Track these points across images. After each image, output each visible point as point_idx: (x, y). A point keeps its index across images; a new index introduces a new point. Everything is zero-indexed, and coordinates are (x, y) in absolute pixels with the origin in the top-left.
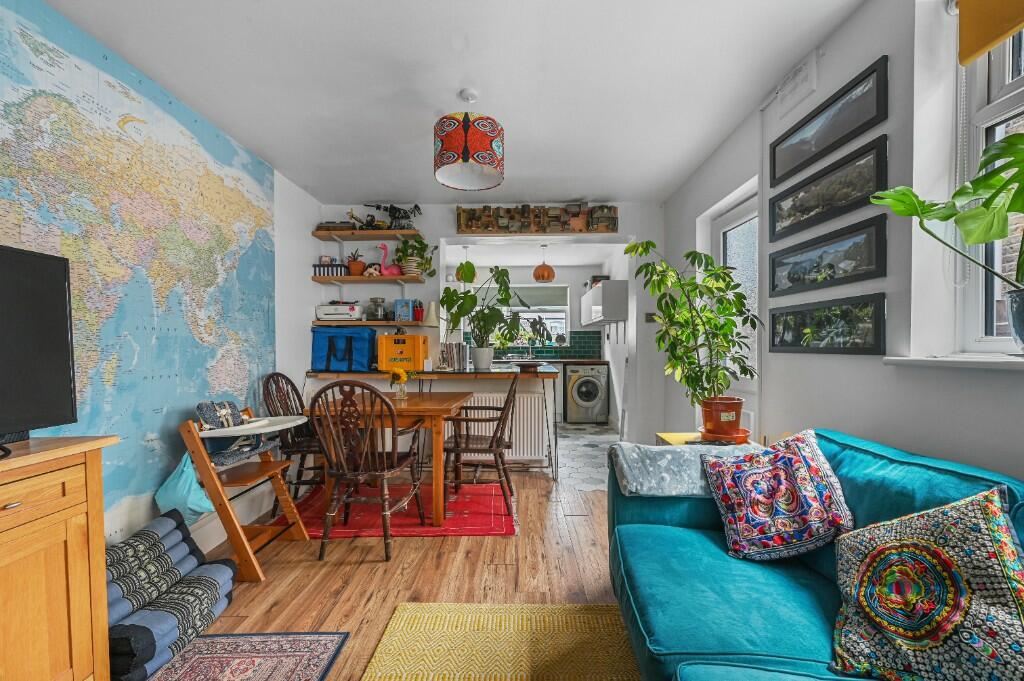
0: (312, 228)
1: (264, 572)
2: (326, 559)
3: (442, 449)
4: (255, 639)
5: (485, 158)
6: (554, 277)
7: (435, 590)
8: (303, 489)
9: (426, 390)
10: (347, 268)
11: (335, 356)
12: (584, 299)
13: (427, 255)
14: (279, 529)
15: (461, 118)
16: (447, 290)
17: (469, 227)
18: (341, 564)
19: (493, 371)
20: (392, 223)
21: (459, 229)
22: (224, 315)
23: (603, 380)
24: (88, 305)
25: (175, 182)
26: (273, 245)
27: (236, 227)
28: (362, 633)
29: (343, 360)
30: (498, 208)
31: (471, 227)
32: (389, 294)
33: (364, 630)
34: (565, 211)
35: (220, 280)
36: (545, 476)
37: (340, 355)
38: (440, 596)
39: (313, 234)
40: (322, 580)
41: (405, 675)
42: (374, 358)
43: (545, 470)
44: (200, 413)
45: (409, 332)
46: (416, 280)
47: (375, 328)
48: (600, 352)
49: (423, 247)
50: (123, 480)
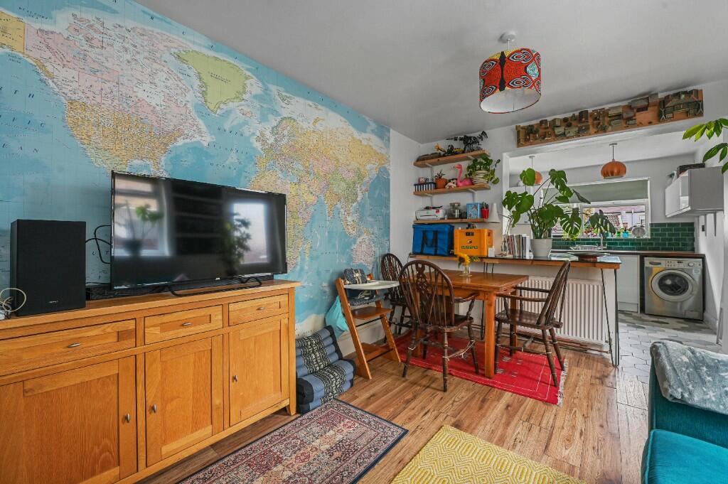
0: (414, 160)
1: (372, 375)
2: (407, 377)
3: (493, 318)
4: (358, 411)
5: (520, 83)
6: (625, 172)
7: (473, 425)
8: (404, 330)
9: (489, 271)
10: (435, 184)
11: (427, 244)
12: (668, 190)
13: (492, 167)
14: (385, 350)
15: (498, 57)
16: (508, 193)
17: (527, 140)
18: (415, 384)
19: (553, 259)
20: (465, 148)
21: (519, 144)
22: (361, 219)
23: (697, 275)
24: (300, 216)
25: (337, 148)
26: (389, 175)
27: (368, 167)
28: (416, 434)
29: (431, 246)
30: (554, 120)
31: (529, 140)
32: (464, 199)
33: (418, 433)
34: (630, 107)
35: (358, 199)
36: (604, 361)
37: (429, 243)
38: (476, 431)
39: (415, 164)
40: (401, 391)
41: (436, 476)
42: (451, 246)
43: (605, 354)
44: (346, 274)
45: (477, 227)
46: (483, 188)
47: (453, 225)
48: (693, 244)
49: (489, 162)
50: (311, 305)
